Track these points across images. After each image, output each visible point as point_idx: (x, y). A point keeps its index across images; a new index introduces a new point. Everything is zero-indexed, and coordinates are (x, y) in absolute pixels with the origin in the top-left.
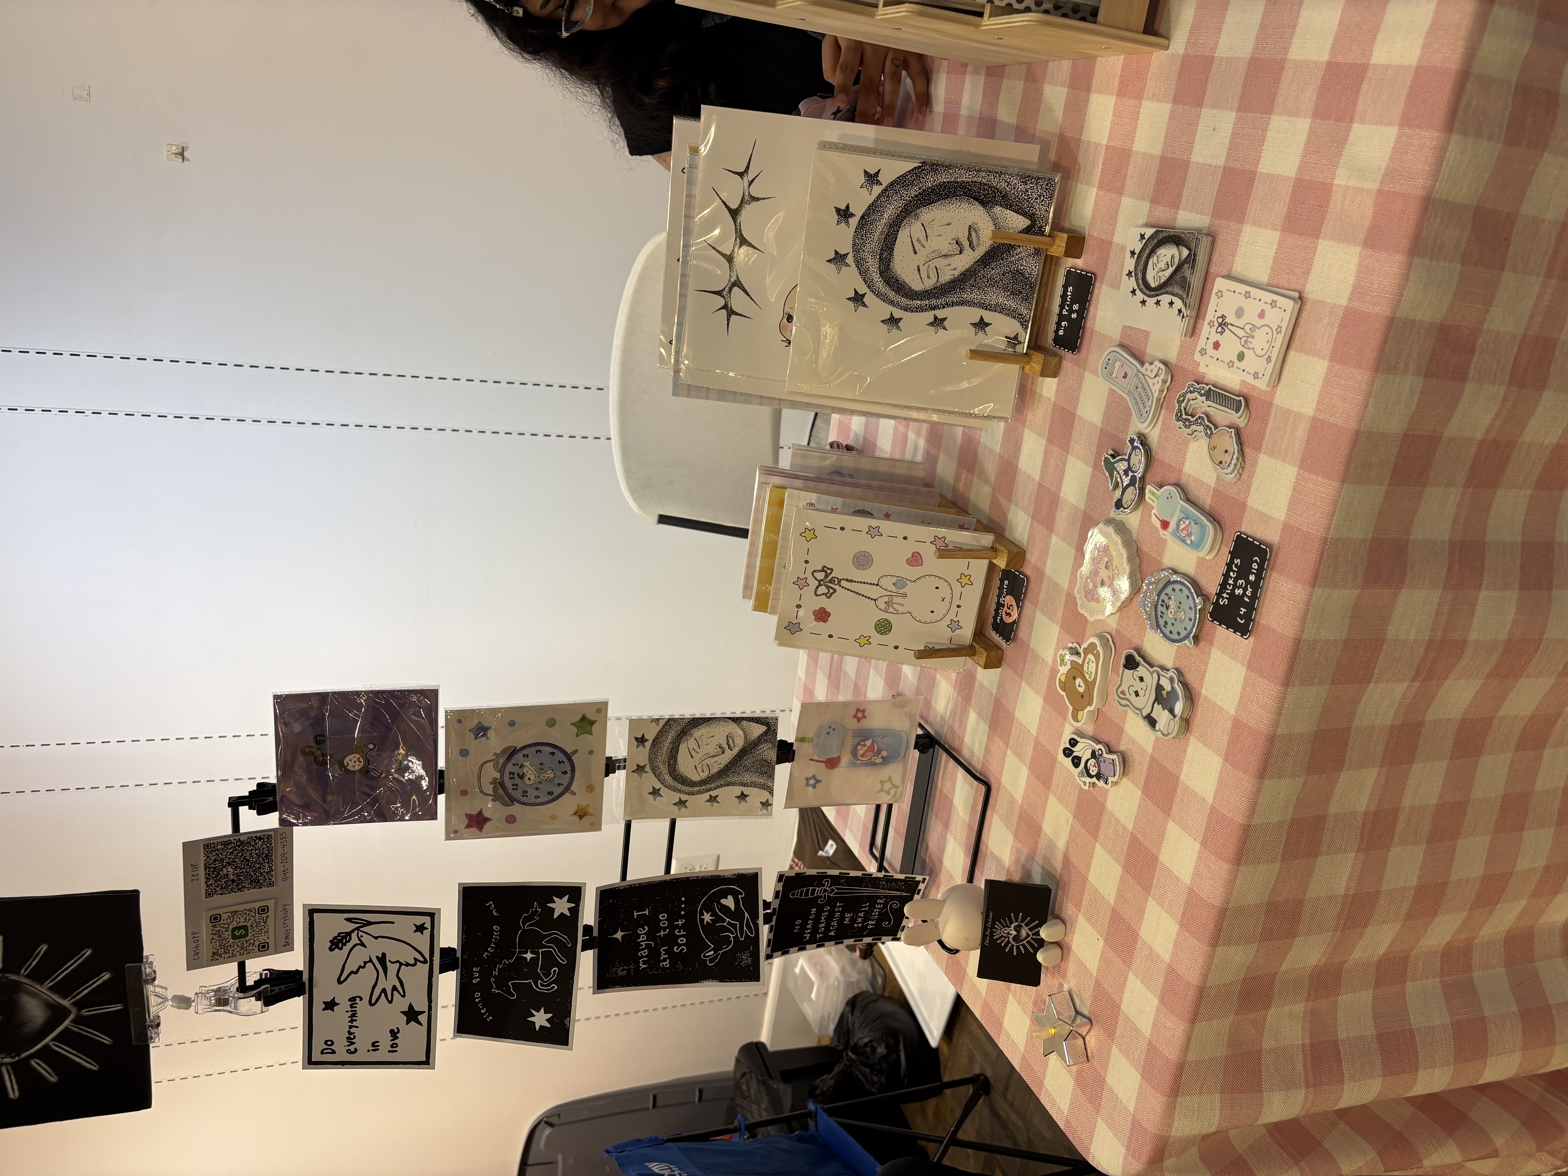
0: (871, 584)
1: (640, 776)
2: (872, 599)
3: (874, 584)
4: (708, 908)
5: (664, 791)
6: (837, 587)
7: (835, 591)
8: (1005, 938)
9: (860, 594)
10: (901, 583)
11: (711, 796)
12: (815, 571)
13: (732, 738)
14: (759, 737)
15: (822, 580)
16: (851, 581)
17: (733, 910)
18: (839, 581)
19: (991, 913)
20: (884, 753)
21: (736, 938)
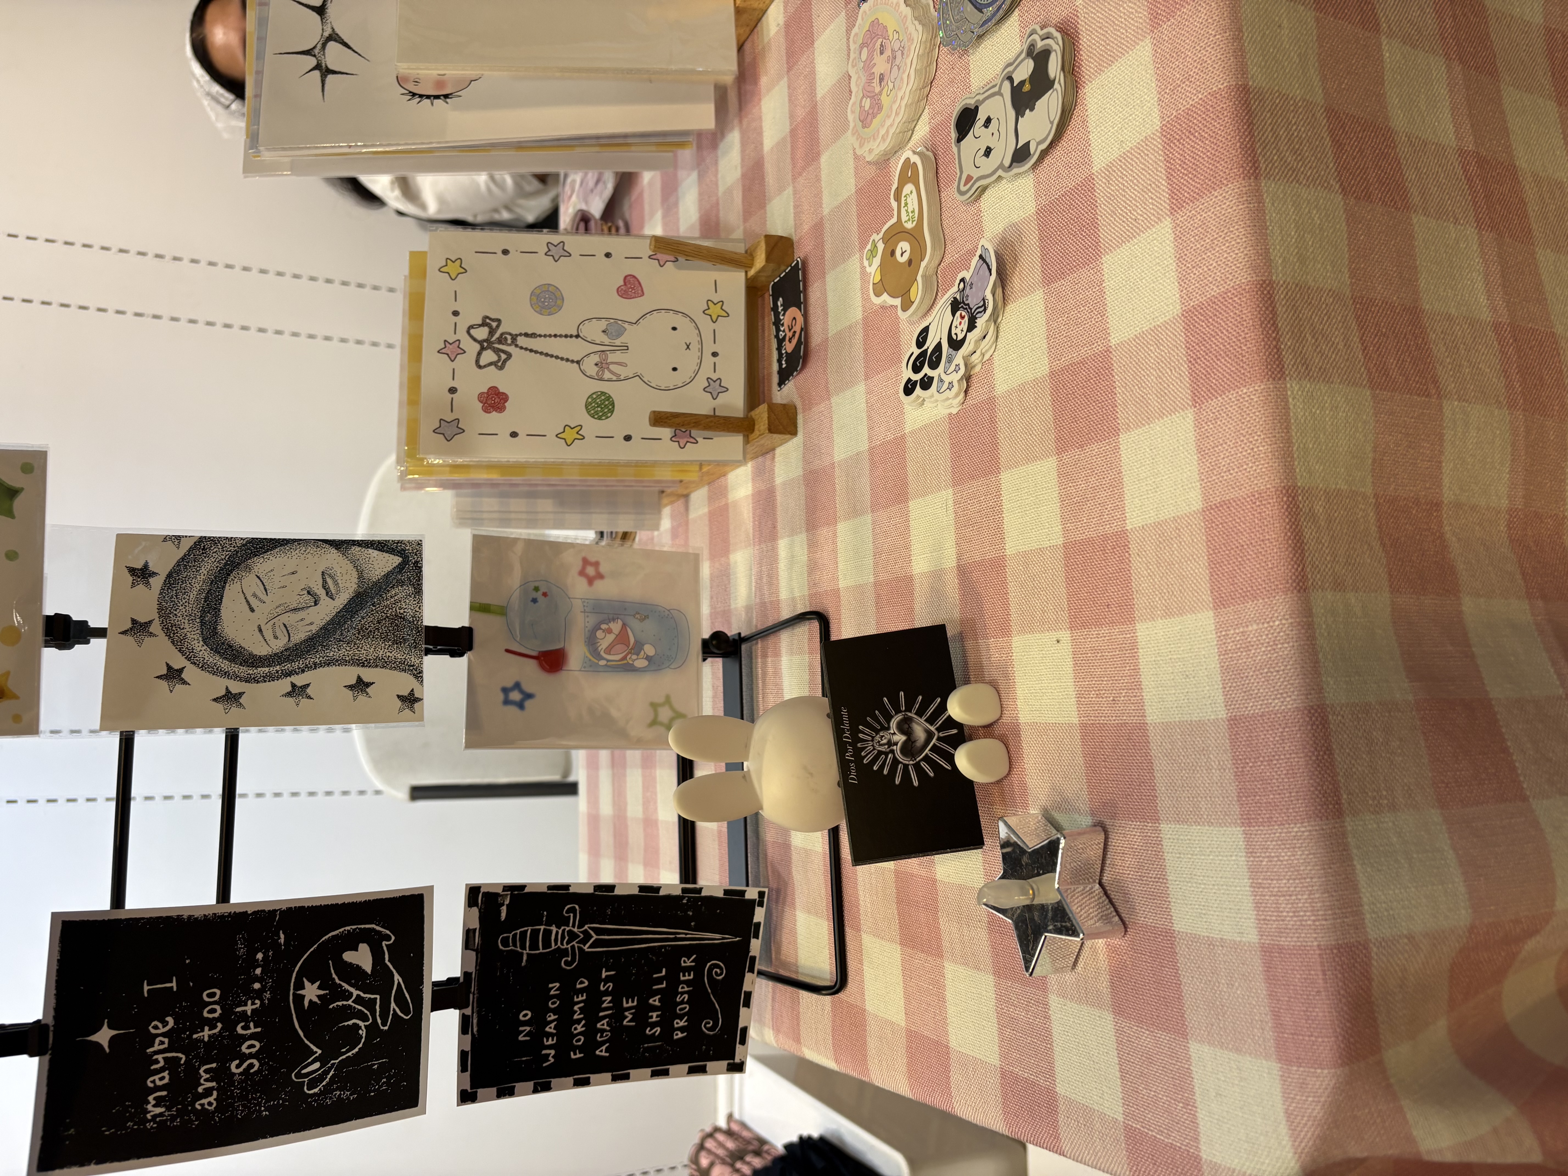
0: (566, 336)
1: (140, 643)
2: (573, 361)
3: (571, 336)
4: (313, 972)
5: (191, 673)
6: (511, 349)
7: (509, 356)
8: (886, 754)
9: (552, 356)
10: (615, 328)
11: (293, 685)
12: (471, 327)
13: (330, 576)
14: (387, 575)
15: (484, 341)
16: (533, 335)
17: (369, 971)
18: (514, 338)
19: (844, 712)
20: (649, 650)
21: (372, 1029)
